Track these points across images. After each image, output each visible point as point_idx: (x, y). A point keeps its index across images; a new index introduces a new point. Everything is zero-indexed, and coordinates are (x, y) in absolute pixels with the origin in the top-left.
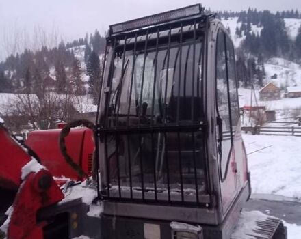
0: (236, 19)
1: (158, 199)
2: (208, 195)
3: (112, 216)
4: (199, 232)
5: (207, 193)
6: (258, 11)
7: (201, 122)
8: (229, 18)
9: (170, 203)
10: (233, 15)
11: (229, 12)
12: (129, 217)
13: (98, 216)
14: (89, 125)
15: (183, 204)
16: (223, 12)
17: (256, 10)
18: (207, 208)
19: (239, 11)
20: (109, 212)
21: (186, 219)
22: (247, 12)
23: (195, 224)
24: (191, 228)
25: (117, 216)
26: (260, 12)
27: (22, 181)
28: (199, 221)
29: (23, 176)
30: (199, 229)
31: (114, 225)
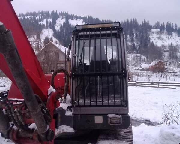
0: (82, 20)
1: (104, 105)
2: (124, 102)
3: (78, 115)
4: (121, 117)
5: (124, 101)
6: (93, 18)
7: (124, 72)
8: (78, 20)
9: (109, 106)
10: (80, 18)
11: (78, 16)
12: (87, 115)
13: (71, 115)
14: (66, 72)
15: (115, 106)
16: (75, 15)
17: (92, 17)
18: (125, 106)
19: (84, 16)
20: (76, 113)
21: (114, 112)
22: (87, 17)
23: (118, 114)
24: (117, 116)
25: (80, 115)
26: (94, 19)
27: (48, 96)
28: (120, 113)
29: (49, 94)
30: (121, 116)
31: (79, 118)
